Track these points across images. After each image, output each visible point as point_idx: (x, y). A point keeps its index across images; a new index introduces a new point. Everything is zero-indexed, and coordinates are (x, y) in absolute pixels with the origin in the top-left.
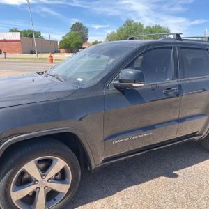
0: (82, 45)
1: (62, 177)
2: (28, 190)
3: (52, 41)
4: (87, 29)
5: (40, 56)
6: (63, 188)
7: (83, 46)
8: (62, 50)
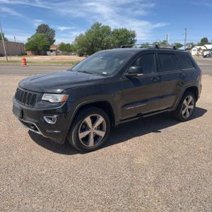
0: (49, 47)
1: (100, 128)
2: (86, 133)
3: (18, 43)
4: (54, 32)
5: (9, 58)
6: (102, 134)
7: (51, 49)
8: (28, 53)
